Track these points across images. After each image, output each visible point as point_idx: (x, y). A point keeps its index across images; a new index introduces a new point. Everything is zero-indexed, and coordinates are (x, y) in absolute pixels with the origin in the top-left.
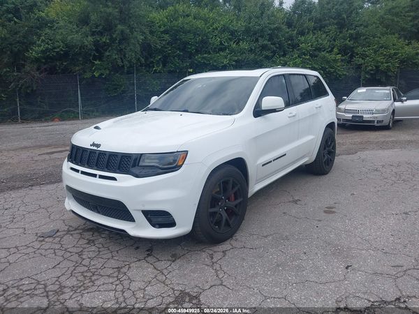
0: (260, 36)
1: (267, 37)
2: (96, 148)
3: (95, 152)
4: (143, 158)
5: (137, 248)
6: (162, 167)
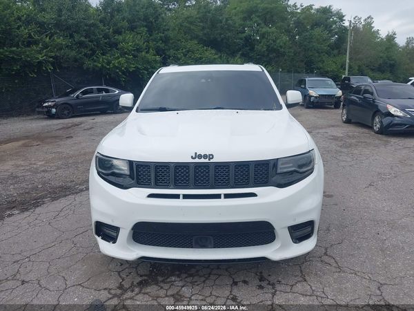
0: (75, 32)
1: (84, 33)
2: (207, 161)
3: (206, 165)
4: (280, 163)
5: (245, 282)
6: (302, 170)
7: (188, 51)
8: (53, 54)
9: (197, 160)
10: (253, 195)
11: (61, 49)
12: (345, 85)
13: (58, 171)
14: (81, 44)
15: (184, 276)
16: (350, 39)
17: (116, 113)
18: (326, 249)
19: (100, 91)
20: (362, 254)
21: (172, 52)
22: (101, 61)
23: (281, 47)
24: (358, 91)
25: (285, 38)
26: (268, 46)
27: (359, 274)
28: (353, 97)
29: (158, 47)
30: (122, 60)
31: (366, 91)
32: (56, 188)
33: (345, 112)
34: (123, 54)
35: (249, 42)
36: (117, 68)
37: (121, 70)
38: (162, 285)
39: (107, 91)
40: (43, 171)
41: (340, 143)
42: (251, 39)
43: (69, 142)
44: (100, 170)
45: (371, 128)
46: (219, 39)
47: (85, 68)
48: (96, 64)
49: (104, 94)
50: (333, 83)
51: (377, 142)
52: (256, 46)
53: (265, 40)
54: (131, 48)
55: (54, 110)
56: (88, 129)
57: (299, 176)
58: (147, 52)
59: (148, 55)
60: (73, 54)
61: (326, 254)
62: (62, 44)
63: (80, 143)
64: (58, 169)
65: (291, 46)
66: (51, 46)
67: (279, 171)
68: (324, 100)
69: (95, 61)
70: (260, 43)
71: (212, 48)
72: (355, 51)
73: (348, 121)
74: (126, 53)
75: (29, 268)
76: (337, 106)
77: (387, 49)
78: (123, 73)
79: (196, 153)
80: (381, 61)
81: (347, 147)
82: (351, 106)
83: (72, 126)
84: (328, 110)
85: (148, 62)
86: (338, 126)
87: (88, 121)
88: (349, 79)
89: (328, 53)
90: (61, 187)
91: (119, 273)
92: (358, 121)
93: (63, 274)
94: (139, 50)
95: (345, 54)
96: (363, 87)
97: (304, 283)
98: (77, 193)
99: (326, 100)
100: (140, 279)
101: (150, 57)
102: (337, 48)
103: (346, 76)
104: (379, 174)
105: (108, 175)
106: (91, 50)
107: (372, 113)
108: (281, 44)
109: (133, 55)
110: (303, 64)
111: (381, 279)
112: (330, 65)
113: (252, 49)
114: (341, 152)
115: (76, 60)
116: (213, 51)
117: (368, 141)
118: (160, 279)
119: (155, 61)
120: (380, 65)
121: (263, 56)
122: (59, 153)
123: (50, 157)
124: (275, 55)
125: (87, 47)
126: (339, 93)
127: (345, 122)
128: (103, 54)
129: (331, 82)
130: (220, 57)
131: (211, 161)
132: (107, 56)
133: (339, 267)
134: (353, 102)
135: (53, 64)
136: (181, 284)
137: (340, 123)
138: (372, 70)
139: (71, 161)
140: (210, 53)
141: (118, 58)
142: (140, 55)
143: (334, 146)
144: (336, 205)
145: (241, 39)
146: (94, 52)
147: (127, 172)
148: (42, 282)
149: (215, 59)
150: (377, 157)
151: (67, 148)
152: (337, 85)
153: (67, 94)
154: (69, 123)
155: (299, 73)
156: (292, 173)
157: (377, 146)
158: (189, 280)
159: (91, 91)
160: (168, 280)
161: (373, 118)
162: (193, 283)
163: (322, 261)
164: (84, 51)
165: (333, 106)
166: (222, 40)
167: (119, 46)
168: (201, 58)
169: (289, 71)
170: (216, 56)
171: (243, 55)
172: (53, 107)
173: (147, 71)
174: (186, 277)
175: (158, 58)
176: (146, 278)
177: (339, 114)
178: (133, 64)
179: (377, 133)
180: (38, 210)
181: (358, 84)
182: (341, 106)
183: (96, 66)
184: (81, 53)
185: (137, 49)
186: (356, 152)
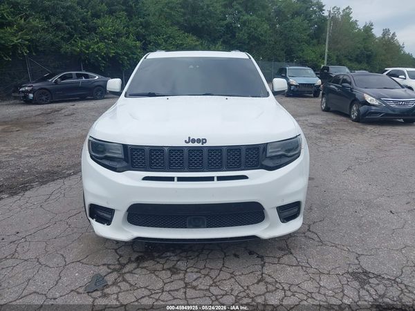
0: (51, 14)
1: (61, 16)
2: (200, 145)
3: (199, 149)
4: (269, 147)
5: (236, 256)
6: (289, 154)
7: (169, 37)
8: (28, 37)
9: (191, 144)
10: (245, 177)
11: (37, 32)
12: (324, 74)
13: (43, 157)
14: (58, 27)
15: (178, 252)
16: (329, 29)
17: (97, 99)
18: (309, 226)
19: (79, 76)
20: (342, 230)
21: (152, 37)
22: (79, 45)
23: (262, 35)
24: (336, 80)
25: (266, 26)
26: (249, 34)
27: (339, 247)
28: (332, 86)
29: (138, 32)
30: (102, 45)
31: (345, 81)
32: (43, 172)
33: (324, 100)
34: (103, 39)
35: (230, 29)
36: (97, 53)
37: (101, 56)
38: (158, 260)
39: (87, 76)
40: (27, 156)
41: (320, 131)
42: (232, 26)
43: (50, 127)
44: (94, 154)
45: (348, 116)
46: (200, 26)
47: (63, 52)
48: (74, 48)
49: (84, 79)
50: (313, 72)
51: (355, 129)
52: (237, 34)
53: (246, 28)
54: (110, 33)
55: (31, 95)
56: (69, 115)
57: (287, 159)
58: (127, 38)
59: (128, 41)
60: (50, 37)
61: (309, 230)
62: (37, 27)
63: (62, 129)
64: (43, 154)
65: (271, 34)
66: (26, 28)
67: (268, 155)
68: (303, 89)
69: (73, 46)
70: (241, 31)
71: (193, 34)
72: (334, 41)
73: (327, 110)
74: (105, 38)
75: (26, 248)
76: (316, 95)
77: (364, 39)
78: (103, 58)
79: (189, 138)
80: (358, 52)
81: (325, 134)
82: (330, 95)
83: (52, 112)
84: (308, 99)
85: (129, 48)
86: (317, 114)
87: (68, 107)
88: (328, 69)
89: (308, 43)
90: (48, 172)
91: (116, 250)
92: (337, 109)
93: (62, 253)
94: (118, 35)
95: (325, 44)
96: (341, 77)
97: (291, 256)
98: (65, 177)
99: (307, 89)
100: (136, 256)
101: (131, 42)
102: (316, 38)
103: (325, 65)
104: (357, 158)
105: (101, 159)
106: (68, 33)
107: (350, 102)
108: (262, 32)
109: (113, 40)
110: (283, 53)
111: (359, 251)
112: (310, 53)
113: (233, 36)
114: (321, 138)
115: (53, 44)
116: (194, 38)
117: (347, 128)
118: (156, 255)
119: (136, 47)
120: (357, 55)
121: (244, 43)
122: (41, 138)
123: (32, 142)
124: (255, 43)
125: (64, 30)
126: (318, 82)
127: (324, 110)
128: (81, 38)
129: (311, 71)
130: (202, 44)
131: (205, 145)
132: (86, 41)
133: (321, 241)
134: (332, 91)
135: (29, 47)
136: (176, 258)
137: (319, 111)
138: (350, 60)
139: (55, 147)
140: (191, 39)
141: (98, 43)
142: (120, 40)
143: (314, 133)
144: (317, 187)
145: (222, 26)
146: (71, 36)
147: (121, 156)
148: (42, 260)
149: (196, 45)
150: (354, 144)
151: (48, 133)
152: (317, 74)
153: (45, 79)
154: (48, 109)
155: (279, 61)
156: (281, 156)
157: (354, 133)
158: (183, 254)
159: (70, 77)
160: (164, 255)
161: (351, 107)
162: (187, 258)
163: (305, 236)
164: (61, 34)
165: (312, 95)
166: (203, 26)
167: (98, 31)
168: (182, 45)
169: (270, 60)
170: (197, 43)
171: (224, 42)
172: (30, 92)
173: (127, 56)
174: (181, 253)
175: (138, 44)
176: (142, 254)
177: (318, 103)
178: (113, 50)
179: (354, 121)
180: (28, 193)
181: (337, 74)
182: (321, 94)
183: (75, 50)
184: (57, 37)
185: (117, 34)
186: (335, 138)
